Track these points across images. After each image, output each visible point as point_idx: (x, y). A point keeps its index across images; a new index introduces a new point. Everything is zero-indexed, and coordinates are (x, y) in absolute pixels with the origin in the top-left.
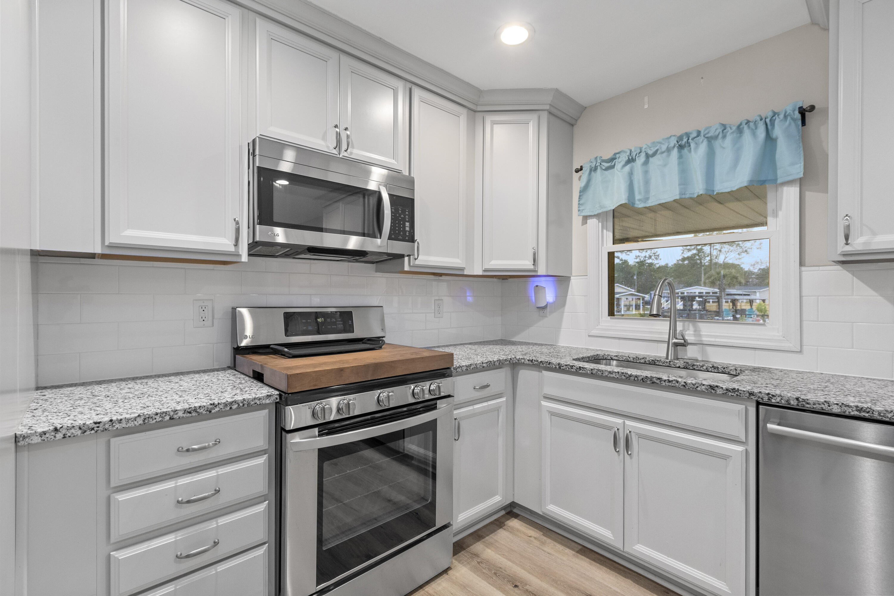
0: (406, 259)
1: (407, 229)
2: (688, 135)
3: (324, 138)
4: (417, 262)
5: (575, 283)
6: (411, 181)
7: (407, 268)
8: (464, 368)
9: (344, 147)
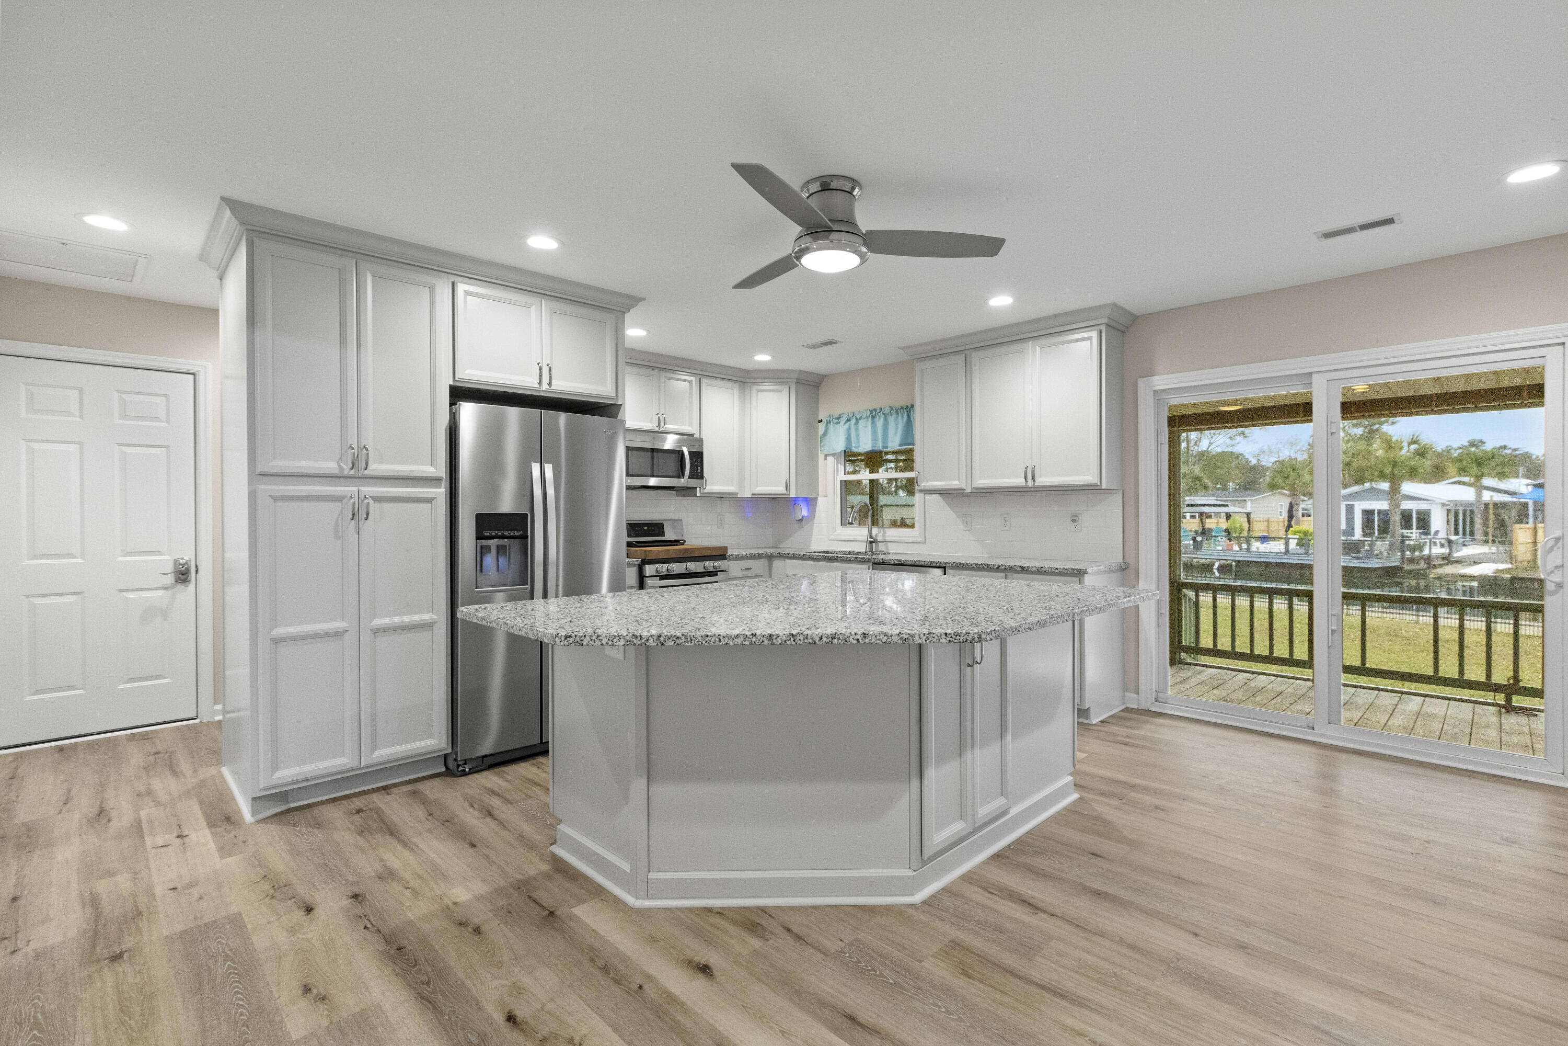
0: (698, 489)
1: (699, 471)
2: (875, 410)
3: (651, 422)
4: (705, 491)
5: (821, 502)
6: (700, 441)
7: (698, 494)
8: (735, 556)
9: (662, 424)
